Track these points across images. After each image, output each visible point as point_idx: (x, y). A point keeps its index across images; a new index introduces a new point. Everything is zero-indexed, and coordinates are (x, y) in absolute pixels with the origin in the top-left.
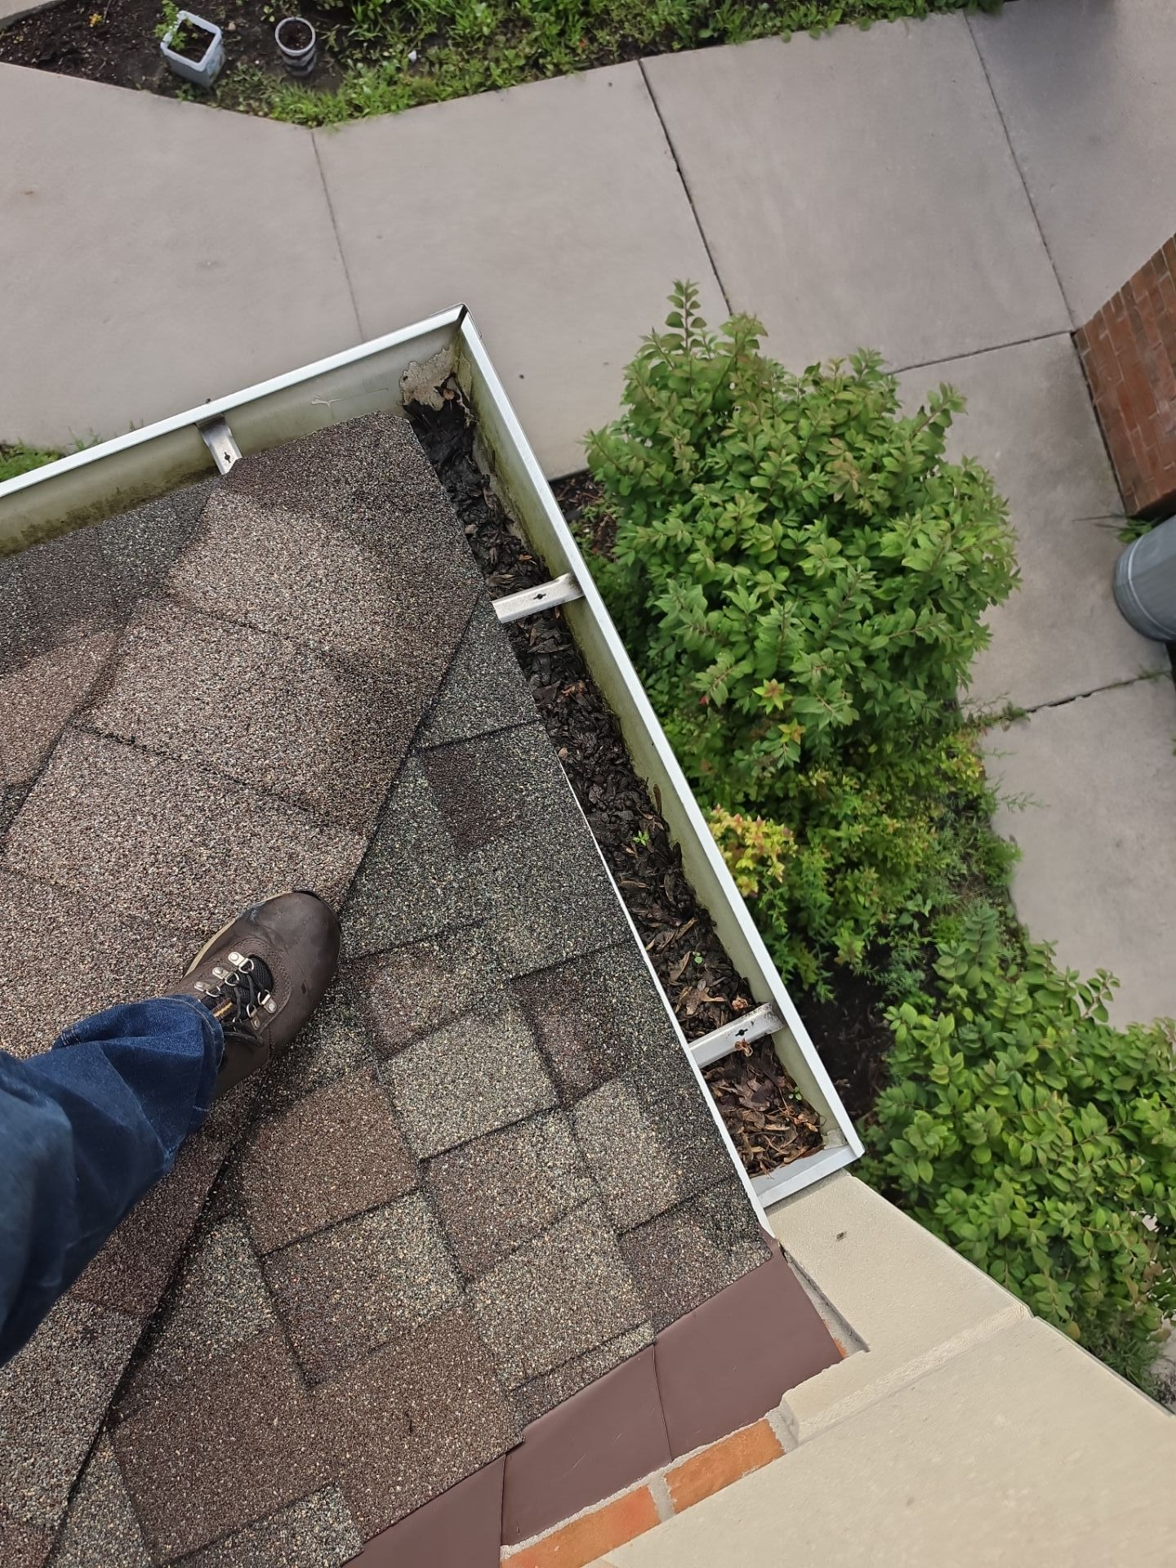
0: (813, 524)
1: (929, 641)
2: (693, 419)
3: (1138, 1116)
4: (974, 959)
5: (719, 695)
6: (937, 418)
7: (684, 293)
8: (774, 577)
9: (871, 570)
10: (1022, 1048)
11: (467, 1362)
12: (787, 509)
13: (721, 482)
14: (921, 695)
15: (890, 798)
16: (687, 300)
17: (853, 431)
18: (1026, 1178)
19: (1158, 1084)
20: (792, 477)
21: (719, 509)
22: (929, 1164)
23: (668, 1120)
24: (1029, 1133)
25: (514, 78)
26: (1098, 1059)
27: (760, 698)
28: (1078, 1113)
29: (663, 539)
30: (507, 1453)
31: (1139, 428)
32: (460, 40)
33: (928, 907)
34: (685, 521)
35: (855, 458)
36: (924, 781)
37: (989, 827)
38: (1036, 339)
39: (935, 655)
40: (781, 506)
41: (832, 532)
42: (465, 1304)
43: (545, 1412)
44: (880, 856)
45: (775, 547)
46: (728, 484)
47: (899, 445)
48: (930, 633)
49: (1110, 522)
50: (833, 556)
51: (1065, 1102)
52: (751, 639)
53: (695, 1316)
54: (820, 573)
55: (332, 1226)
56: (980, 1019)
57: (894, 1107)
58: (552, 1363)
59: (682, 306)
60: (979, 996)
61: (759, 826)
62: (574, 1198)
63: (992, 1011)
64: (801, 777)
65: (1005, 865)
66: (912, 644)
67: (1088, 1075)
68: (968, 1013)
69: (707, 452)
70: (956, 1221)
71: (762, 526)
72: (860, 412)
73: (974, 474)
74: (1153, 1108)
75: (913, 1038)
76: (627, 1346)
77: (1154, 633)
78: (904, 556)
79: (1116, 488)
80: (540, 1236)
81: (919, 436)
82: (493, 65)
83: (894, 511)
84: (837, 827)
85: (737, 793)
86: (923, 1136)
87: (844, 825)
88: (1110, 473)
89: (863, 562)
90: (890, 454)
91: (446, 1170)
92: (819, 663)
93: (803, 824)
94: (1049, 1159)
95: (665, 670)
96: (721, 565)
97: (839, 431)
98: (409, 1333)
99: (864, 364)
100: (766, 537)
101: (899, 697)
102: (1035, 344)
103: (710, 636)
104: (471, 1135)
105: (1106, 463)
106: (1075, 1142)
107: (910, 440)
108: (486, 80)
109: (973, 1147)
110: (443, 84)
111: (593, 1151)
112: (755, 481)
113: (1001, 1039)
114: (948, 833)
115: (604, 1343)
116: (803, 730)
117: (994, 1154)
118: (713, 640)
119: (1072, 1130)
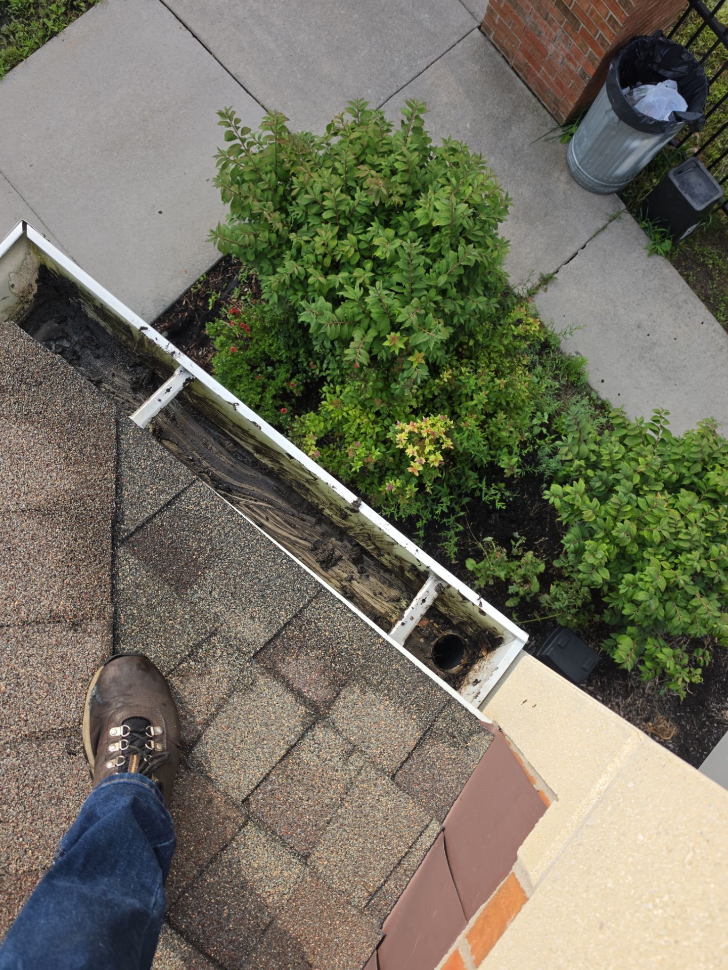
0: (371, 226)
1: (472, 264)
2: (270, 194)
3: (711, 483)
4: (579, 440)
5: (364, 358)
6: (414, 123)
7: (226, 116)
8: (364, 269)
9: (419, 237)
10: (629, 478)
11: (328, 906)
12: (352, 223)
13: (306, 225)
14: (483, 299)
15: (495, 366)
16: (231, 121)
17: (369, 155)
18: (663, 550)
19: (715, 459)
20: (346, 202)
21: (312, 243)
22: (605, 569)
23: (394, 689)
24: (653, 524)
25: (64, 22)
26: (674, 462)
27: (389, 348)
28: (676, 497)
29: (287, 278)
30: (377, 948)
31: (543, 68)
32: (18, 13)
33: (546, 417)
34: (295, 260)
35: (378, 172)
36: (510, 346)
37: (561, 353)
38: (459, 42)
39: (480, 271)
40: (348, 223)
41: (386, 224)
42: (310, 873)
43: (392, 908)
44: (504, 403)
45: (356, 251)
46: (310, 225)
47: (400, 151)
48: (469, 260)
49: (551, 135)
50: (392, 240)
51: (667, 495)
52: (368, 314)
53: (461, 799)
54: (388, 255)
55: (202, 871)
56: (599, 472)
57: (572, 546)
58: (383, 877)
59: (230, 126)
60: (592, 460)
61: (426, 422)
62: (355, 770)
63: (603, 464)
64: (437, 381)
65: (579, 371)
66: (462, 271)
67: (673, 473)
68: (590, 472)
69: (289, 210)
70: (634, 593)
71: (342, 242)
72: (368, 142)
73: (454, 146)
74: (718, 474)
75: (566, 502)
76: (426, 841)
77: (606, 190)
78: (432, 220)
79: (547, 113)
80: (341, 806)
81: (409, 140)
82: (46, 20)
83: (416, 194)
84: (472, 399)
85: (405, 409)
86: (594, 556)
87: (475, 396)
88: (539, 105)
89: (412, 234)
90: (397, 160)
91: (262, 799)
92: (413, 310)
93: (452, 405)
94: (670, 533)
95: (330, 355)
96: (330, 277)
97: (362, 159)
98: (283, 909)
99: (357, 110)
100: (347, 248)
101: (471, 306)
102: (459, 45)
103: (342, 325)
104: (269, 768)
105: (534, 100)
106: (682, 516)
107: (405, 146)
108: (47, 32)
109: (625, 547)
110: (21, 47)
111: (354, 734)
112: (326, 215)
113: (614, 479)
114: (539, 368)
115: (411, 847)
116: (423, 354)
117: (638, 544)
118: (346, 325)
119: (677, 509)
